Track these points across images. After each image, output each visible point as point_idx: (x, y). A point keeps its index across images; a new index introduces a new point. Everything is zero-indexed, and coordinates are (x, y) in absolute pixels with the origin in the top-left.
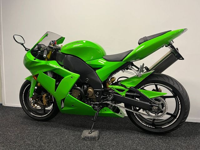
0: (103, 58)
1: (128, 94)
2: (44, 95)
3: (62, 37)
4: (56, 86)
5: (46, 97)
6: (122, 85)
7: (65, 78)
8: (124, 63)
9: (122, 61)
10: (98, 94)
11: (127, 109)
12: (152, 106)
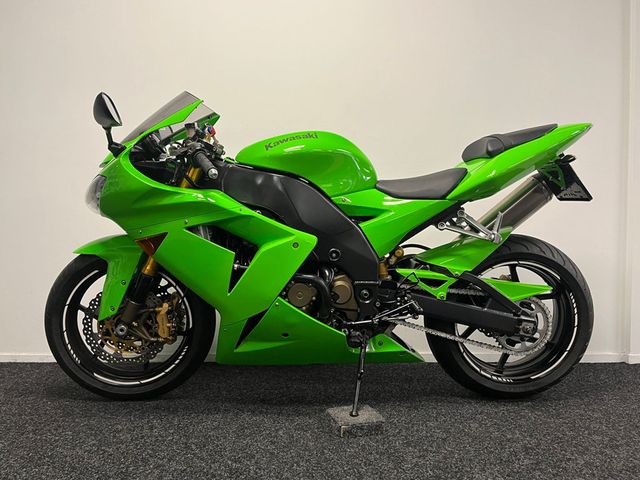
0: (376, 187)
1: (453, 291)
2: (161, 306)
3: (214, 114)
4: (236, 275)
5: (168, 313)
6: (433, 268)
7: (264, 249)
8: (451, 203)
9: (443, 197)
10: (366, 294)
11: (448, 336)
12: (521, 321)
